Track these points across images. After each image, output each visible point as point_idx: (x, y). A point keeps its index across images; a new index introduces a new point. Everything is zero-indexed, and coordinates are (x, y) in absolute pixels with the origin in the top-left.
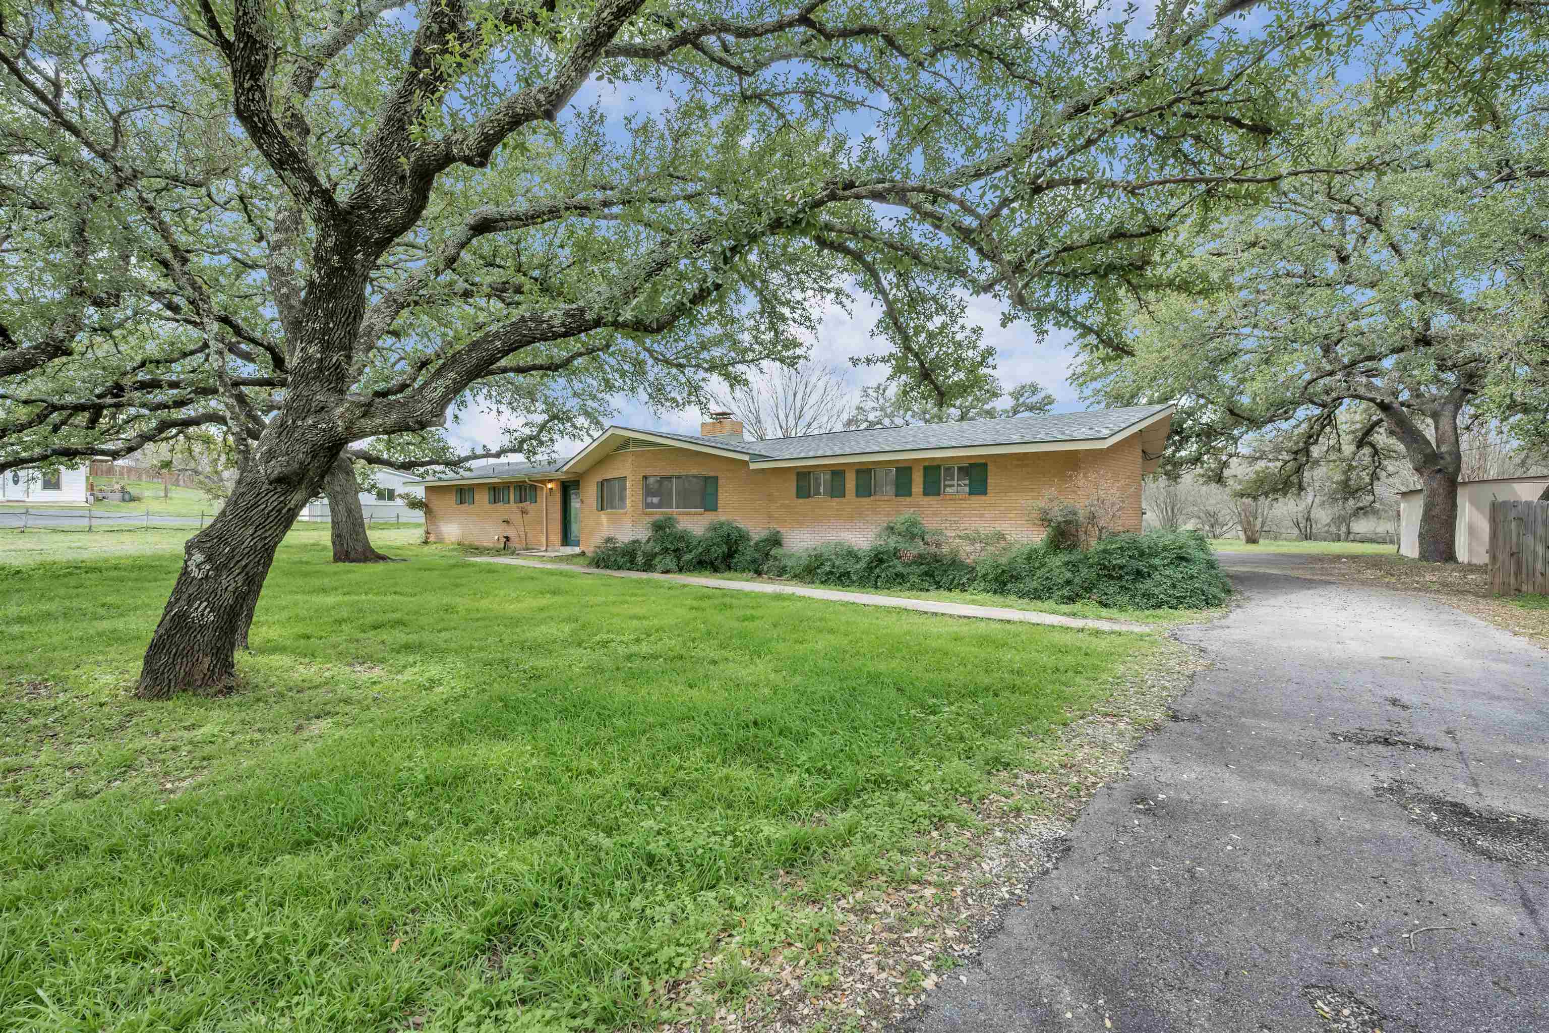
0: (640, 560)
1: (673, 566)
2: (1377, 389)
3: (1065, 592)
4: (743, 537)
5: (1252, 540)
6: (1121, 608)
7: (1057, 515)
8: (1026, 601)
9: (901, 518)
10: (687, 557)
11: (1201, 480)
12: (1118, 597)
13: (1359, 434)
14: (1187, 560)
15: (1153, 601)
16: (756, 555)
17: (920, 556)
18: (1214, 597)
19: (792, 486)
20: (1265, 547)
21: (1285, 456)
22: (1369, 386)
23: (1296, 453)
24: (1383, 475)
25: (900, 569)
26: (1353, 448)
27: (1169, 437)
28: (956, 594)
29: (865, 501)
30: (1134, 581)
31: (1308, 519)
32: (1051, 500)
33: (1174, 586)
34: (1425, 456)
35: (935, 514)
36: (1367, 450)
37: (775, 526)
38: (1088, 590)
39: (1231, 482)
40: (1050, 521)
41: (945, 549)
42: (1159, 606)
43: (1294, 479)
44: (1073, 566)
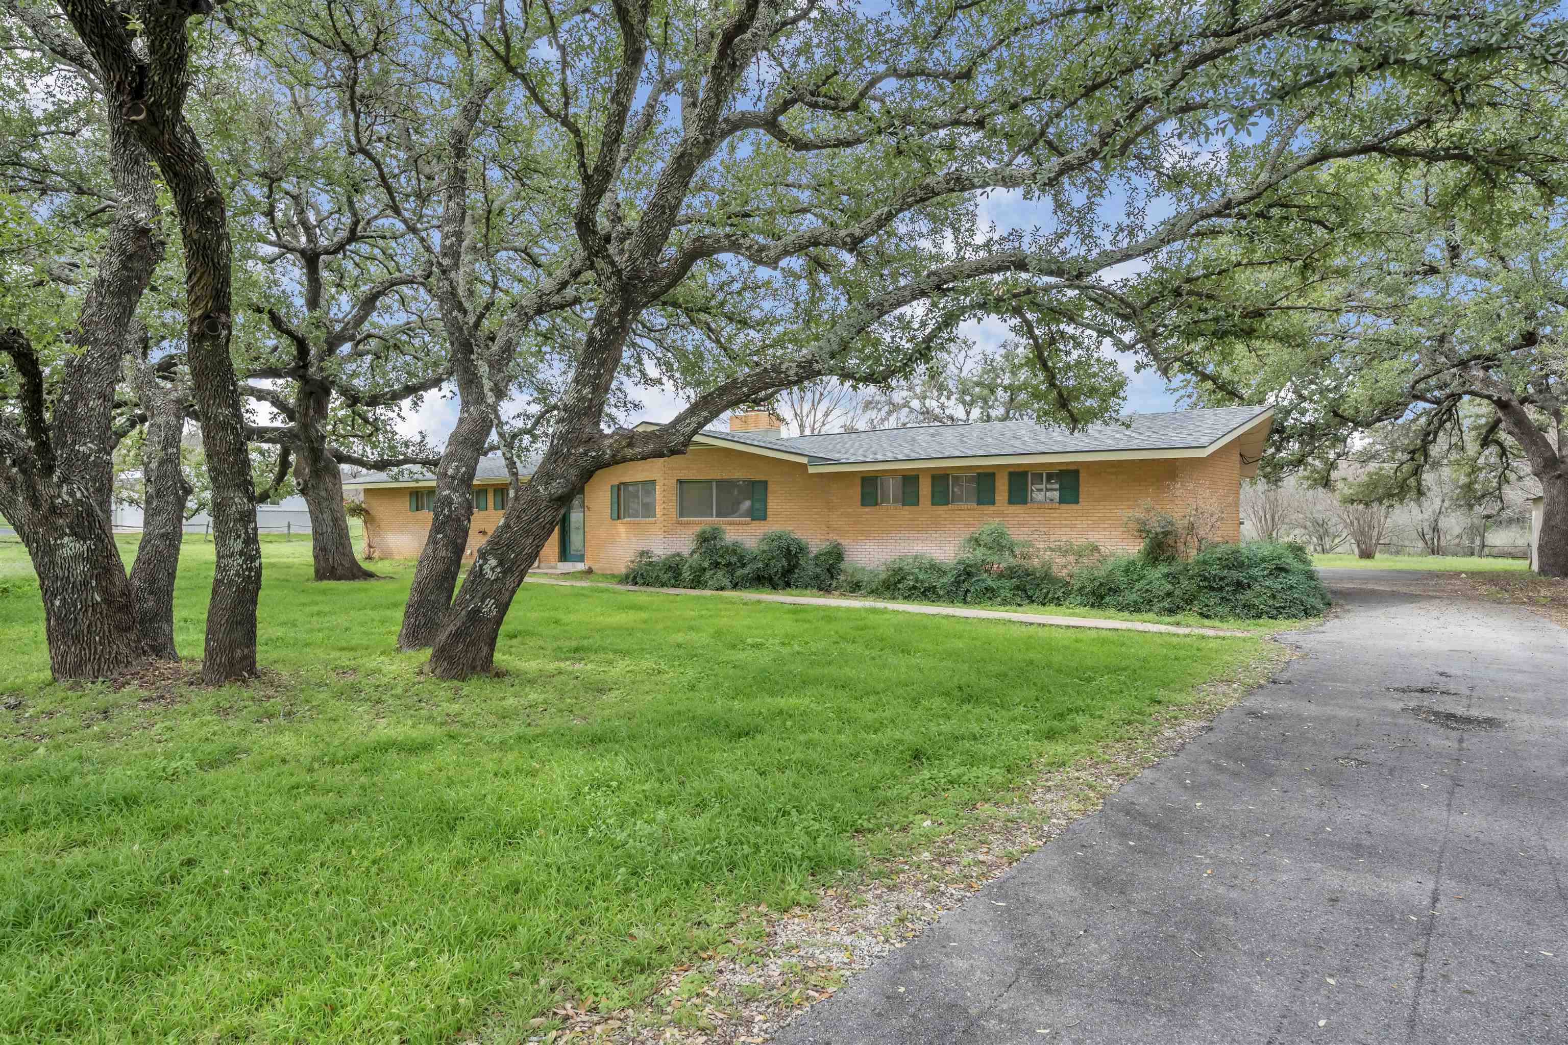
0: (686, 575)
1: (726, 582)
2: (1495, 384)
3: (1166, 604)
4: (802, 549)
5: (1366, 554)
6: (1222, 619)
7: (1156, 526)
8: (1126, 614)
9: (986, 528)
10: (739, 572)
11: (1306, 484)
12: (1219, 609)
13: (1484, 431)
14: (1286, 571)
15: (1253, 612)
16: (818, 570)
17: (1009, 568)
18: (1313, 608)
19: (856, 492)
20: (1382, 562)
21: (1401, 456)
22: (1486, 381)
23: (1413, 452)
24: (1512, 477)
25: (990, 582)
26: (1477, 447)
27: (1269, 437)
28: (1052, 608)
29: (941, 510)
30: (1235, 592)
31: (1435, 529)
32: (1148, 511)
33: (1274, 597)
34: (1545, 460)
35: (1021, 525)
36: (1493, 449)
37: (834, 536)
38: (1189, 602)
39: (1340, 485)
40: (1149, 532)
41: (1036, 562)
42: (1259, 616)
43: (1412, 482)
44: (1173, 578)
